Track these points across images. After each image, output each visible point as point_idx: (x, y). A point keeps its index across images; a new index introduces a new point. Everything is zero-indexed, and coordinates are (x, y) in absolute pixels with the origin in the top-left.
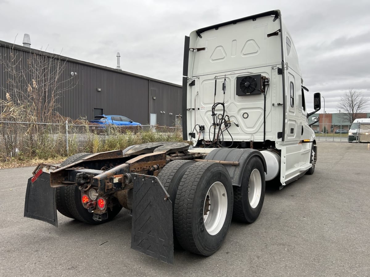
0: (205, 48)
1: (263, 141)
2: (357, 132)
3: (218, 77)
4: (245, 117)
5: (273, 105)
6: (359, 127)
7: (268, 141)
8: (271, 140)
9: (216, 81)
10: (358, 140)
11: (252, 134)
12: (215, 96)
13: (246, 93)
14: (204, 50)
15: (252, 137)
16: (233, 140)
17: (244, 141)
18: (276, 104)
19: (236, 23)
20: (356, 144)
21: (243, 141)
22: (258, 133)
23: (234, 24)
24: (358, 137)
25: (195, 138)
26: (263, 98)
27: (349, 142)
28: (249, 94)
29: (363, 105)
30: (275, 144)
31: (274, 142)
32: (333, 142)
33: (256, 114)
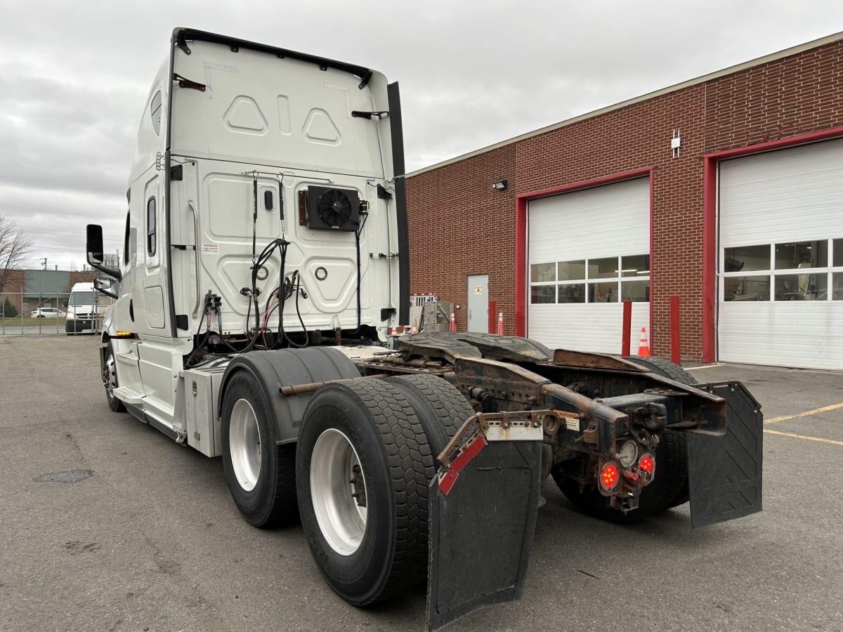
0: (204, 86)
1: (355, 327)
2: (93, 312)
3: (260, 175)
4: (320, 277)
5: (371, 255)
6: (97, 302)
7: (365, 326)
8: (370, 325)
9: (255, 183)
10: (94, 328)
11: (336, 314)
12: (255, 221)
13: (331, 225)
14: (204, 91)
15: (335, 320)
16: (304, 329)
17: (319, 331)
18: (376, 255)
19: (283, 58)
20: (91, 337)
21: (317, 330)
22: (345, 311)
23: (279, 57)
24: (95, 321)
25: (186, 328)
26: (355, 240)
27: (68, 335)
28: (338, 227)
29: (23, 250)
30: (377, 333)
31: (375, 327)
32: (22, 335)
33: (341, 272)
